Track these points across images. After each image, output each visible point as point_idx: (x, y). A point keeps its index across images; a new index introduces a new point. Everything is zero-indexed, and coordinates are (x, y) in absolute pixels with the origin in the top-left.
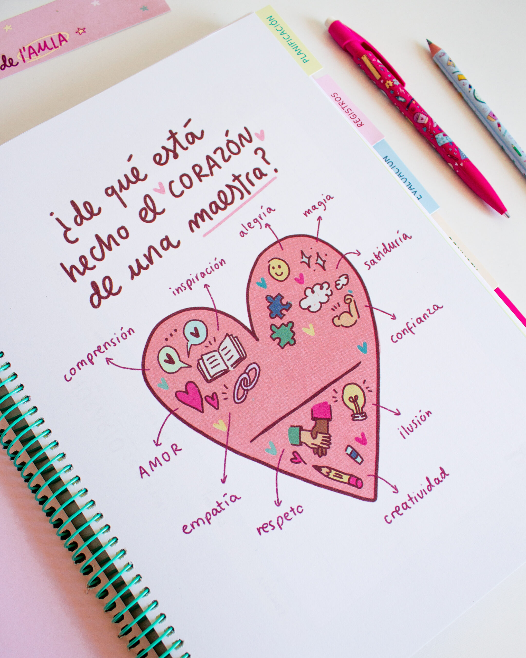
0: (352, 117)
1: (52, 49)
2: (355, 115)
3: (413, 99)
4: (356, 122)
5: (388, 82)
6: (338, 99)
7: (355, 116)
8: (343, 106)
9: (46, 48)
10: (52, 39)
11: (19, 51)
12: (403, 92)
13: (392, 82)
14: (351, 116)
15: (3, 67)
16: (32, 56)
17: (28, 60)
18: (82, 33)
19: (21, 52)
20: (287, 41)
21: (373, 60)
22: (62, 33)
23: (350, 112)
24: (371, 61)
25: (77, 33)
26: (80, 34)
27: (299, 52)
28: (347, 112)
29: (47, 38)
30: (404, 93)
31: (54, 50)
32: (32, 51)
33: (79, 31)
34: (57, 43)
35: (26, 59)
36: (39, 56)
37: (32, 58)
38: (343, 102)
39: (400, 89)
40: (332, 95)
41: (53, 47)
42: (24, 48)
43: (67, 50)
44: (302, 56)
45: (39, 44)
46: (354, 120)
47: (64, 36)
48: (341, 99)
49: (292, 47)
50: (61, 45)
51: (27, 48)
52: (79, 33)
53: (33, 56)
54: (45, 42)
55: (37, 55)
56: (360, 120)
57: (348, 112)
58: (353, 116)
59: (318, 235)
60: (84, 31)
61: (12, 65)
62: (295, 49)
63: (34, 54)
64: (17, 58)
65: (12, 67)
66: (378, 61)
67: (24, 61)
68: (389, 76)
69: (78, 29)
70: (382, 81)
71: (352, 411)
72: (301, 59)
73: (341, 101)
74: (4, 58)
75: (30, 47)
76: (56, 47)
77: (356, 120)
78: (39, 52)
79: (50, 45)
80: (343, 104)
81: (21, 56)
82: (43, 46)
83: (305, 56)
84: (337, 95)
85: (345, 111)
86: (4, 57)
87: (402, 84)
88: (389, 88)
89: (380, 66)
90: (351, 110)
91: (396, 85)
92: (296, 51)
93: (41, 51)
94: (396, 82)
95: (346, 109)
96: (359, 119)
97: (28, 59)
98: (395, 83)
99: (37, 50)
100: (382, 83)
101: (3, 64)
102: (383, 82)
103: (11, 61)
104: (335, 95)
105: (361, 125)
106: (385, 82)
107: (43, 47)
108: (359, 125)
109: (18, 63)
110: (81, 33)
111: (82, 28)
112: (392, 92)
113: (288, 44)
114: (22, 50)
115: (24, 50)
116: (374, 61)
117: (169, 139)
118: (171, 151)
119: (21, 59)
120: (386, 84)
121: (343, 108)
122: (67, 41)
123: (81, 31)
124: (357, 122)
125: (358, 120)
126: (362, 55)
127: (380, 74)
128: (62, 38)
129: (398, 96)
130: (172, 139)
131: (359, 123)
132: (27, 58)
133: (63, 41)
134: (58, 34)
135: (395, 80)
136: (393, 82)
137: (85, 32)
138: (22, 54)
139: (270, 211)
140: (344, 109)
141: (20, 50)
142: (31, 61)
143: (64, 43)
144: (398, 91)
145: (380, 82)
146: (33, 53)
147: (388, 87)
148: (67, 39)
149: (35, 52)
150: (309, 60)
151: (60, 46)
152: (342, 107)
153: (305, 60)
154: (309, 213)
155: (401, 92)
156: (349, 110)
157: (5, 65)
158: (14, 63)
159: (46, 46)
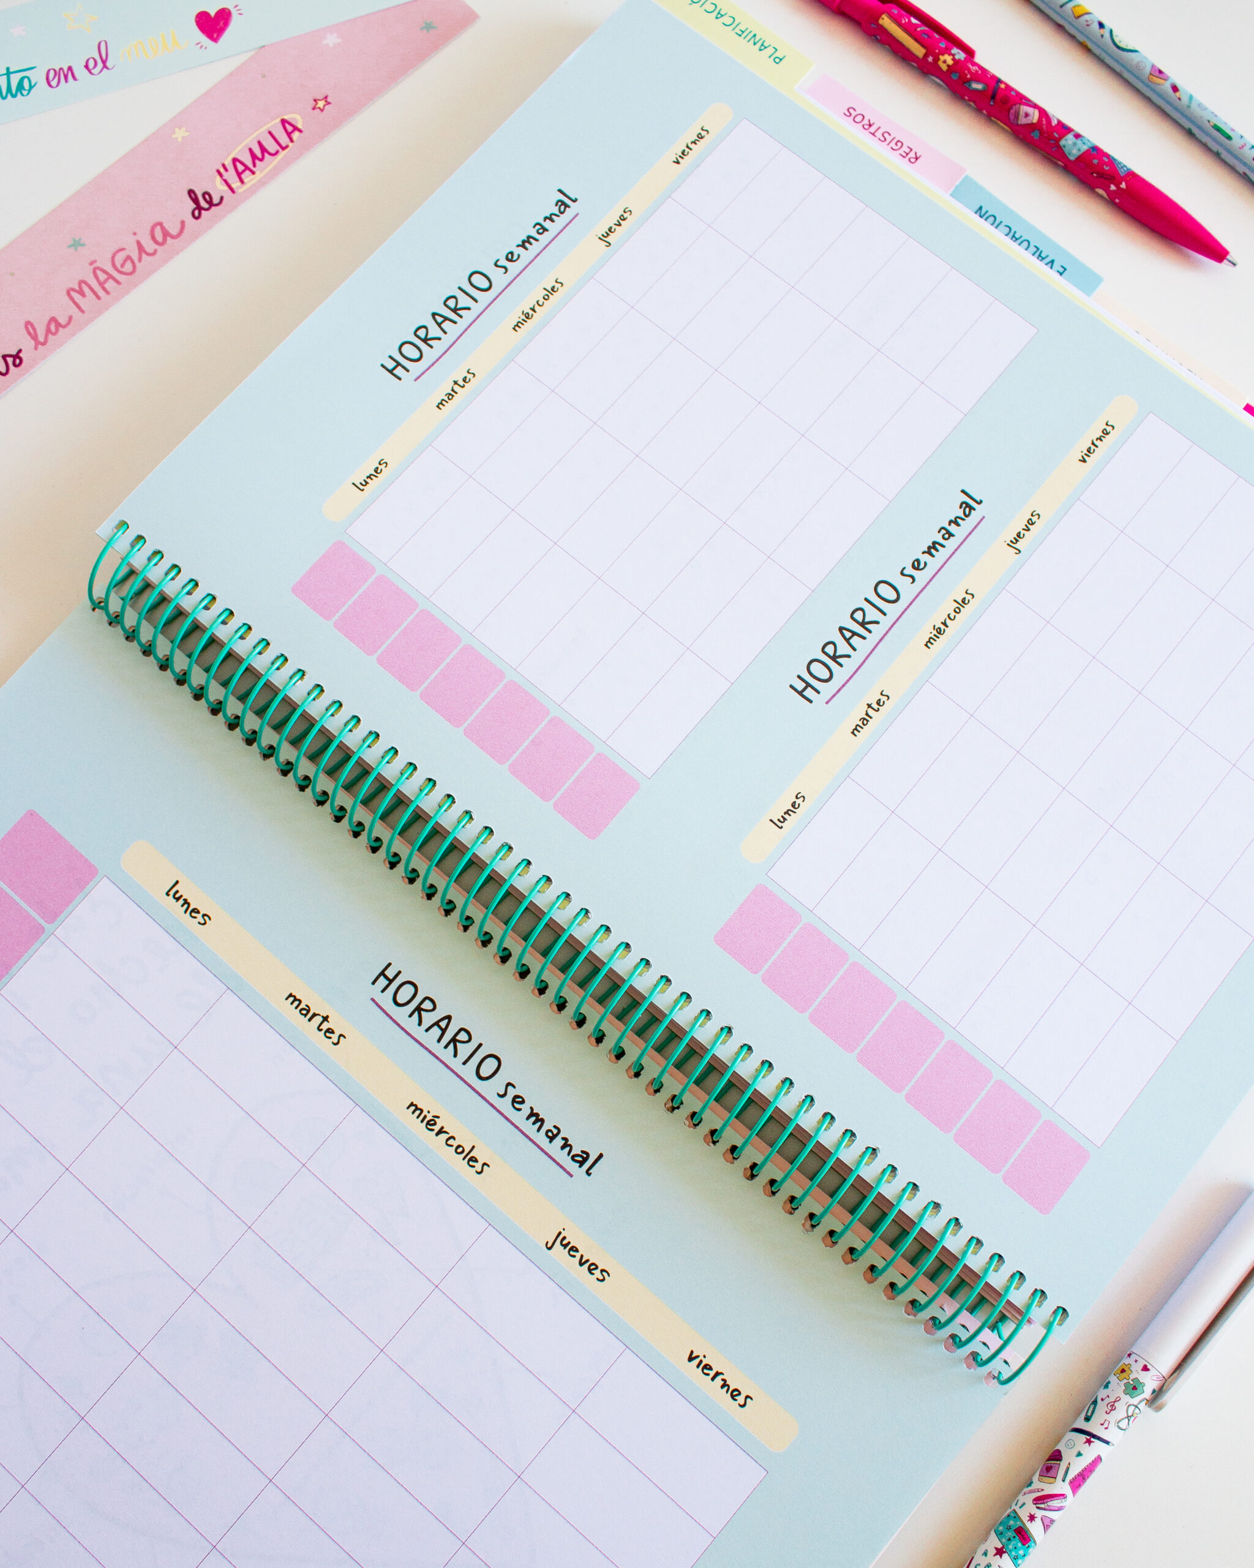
0: (895, 147)
1: (277, 152)
2: (898, 141)
3: (999, 81)
4: (904, 155)
5: (942, 58)
6: (859, 119)
7: (899, 144)
8: (872, 129)
9: (266, 155)
10: (270, 133)
11: (217, 174)
12: (977, 71)
13: (951, 57)
14: (893, 144)
15: (197, 213)
16: (243, 176)
17: (238, 188)
18: (324, 106)
19: (221, 175)
20: (733, 30)
21: (903, 22)
22: (286, 117)
23: (889, 138)
24: (900, 25)
25: (314, 108)
26: (322, 110)
27: (762, 45)
28: (883, 139)
29: (261, 134)
30: (980, 72)
31: (282, 154)
32: (240, 168)
33: (317, 104)
34: (284, 139)
35: (234, 186)
36: (257, 173)
37: (245, 180)
38: (869, 121)
39: (970, 66)
40: (845, 114)
41: (278, 148)
42: (224, 166)
43: (307, 148)
44: (770, 51)
45: (251, 150)
46: (901, 151)
47: (293, 122)
48: (864, 117)
49: (744, 38)
50: (292, 141)
51: (228, 162)
52: (319, 108)
53: (246, 176)
54: (260, 143)
55: (253, 173)
56: (911, 150)
57: (885, 139)
58: (896, 144)
60: (326, 101)
61: (211, 204)
62: (752, 41)
63: (247, 172)
64: (218, 189)
65: (213, 208)
66: (914, 21)
67: (233, 191)
68: (943, 45)
69: (315, 100)
70: (930, 59)
72: (770, 57)
73: (866, 122)
74: (193, 195)
75: (235, 161)
76: (283, 148)
77: (905, 152)
78: (254, 165)
79: (271, 147)
80: (870, 125)
81: (223, 182)
82: (258, 152)
83: (774, 50)
84: (855, 110)
85: (879, 139)
86: (191, 193)
87: (970, 53)
88: (947, 71)
89: (919, 29)
90: (890, 134)
91: (960, 60)
92: (755, 44)
93: (257, 162)
94: (958, 53)
95: (879, 134)
96: (909, 147)
97: (239, 184)
98: (957, 57)
99: (250, 164)
100: (931, 63)
101: (195, 206)
102: (933, 60)
103: (207, 197)
104: (851, 110)
105: (917, 159)
106: (936, 59)
107: (260, 154)
108: (913, 160)
109: (222, 198)
110: (322, 107)
111: (321, 96)
112: (955, 77)
113: (736, 33)
114: (222, 170)
115: (226, 170)
116: (906, 22)
119: (226, 188)
120: (940, 63)
121: (873, 134)
122: (300, 131)
123: (321, 104)
124: (907, 154)
125: (908, 150)
126: (879, 17)
127: (923, 46)
128: (289, 128)
129: (969, 81)
131: (912, 155)
132: (236, 184)
133: (292, 132)
134: (279, 120)
135: (955, 51)
136: (953, 55)
137: (329, 103)
138: (224, 178)
140: (876, 134)
141: (218, 172)
142: (245, 187)
143: (296, 136)
144: (966, 72)
145: (927, 60)
146: (244, 171)
147: (944, 67)
148: (300, 126)
149: (247, 168)
150: (784, 57)
151: (291, 144)
152: (870, 132)
153: (778, 58)
155: (973, 71)
156: (886, 135)
157: (199, 208)
158: (216, 200)
159: (263, 150)
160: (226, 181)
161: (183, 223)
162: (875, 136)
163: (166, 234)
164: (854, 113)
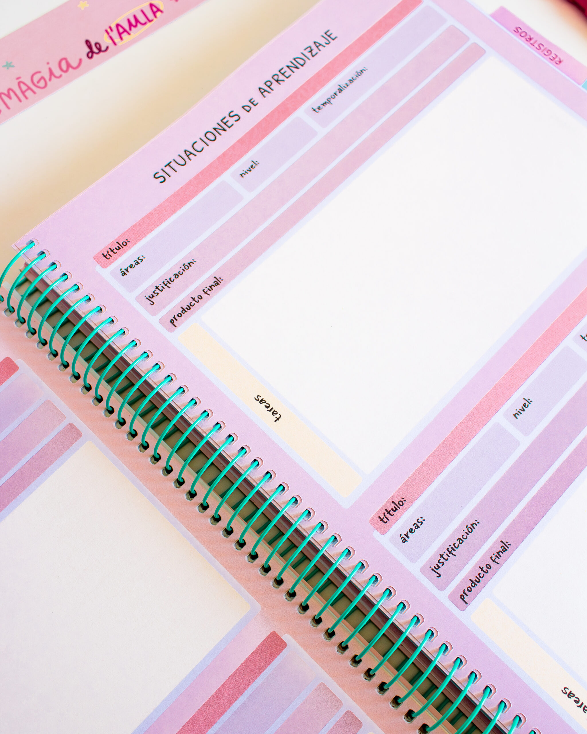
0: (546, 54)
1: (145, 24)
2: (548, 50)
4: (552, 59)
6: (523, 34)
7: (549, 52)
8: (532, 42)
14: (545, 52)
15: (90, 55)
19: (108, 33)
22: (154, 2)
23: (542, 48)
31: (149, 24)
32: (121, 30)
34: (150, 16)
38: (530, 36)
40: (514, 31)
42: (110, 28)
43: (165, 22)
45: (129, 20)
46: (550, 57)
48: (526, 33)
50: (155, 17)
53: (124, 36)
54: (135, 17)
56: (556, 56)
57: (540, 49)
61: (100, 50)
63: (125, 34)
64: (105, 41)
65: (101, 54)
67: (115, 44)
73: (528, 37)
74: (89, 44)
75: (118, 25)
76: (150, 21)
77: (552, 57)
79: (142, 19)
80: (531, 39)
82: (133, 22)
84: (520, 29)
85: (537, 48)
86: (87, 42)
90: (543, 46)
95: (536, 45)
96: (555, 54)
101: (89, 50)
103: (98, 46)
104: (518, 29)
105: (560, 62)
108: (558, 62)
109: (107, 48)
114: (109, 30)
115: (111, 30)
119: (110, 41)
122: (162, 12)
124: (554, 59)
125: (554, 56)
128: (155, 9)
131: (557, 59)
132: (117, 40)
133: (157, 12)
141: (106, 31)
143: (158, 14)
146: (123, 33)
148: (161, 8)
149: (125, 31)
152: (531, 44)
156: (541, 46)
157: (92, 52)
158: (103, 48)
159: (137, 21)
160: (111, 38)
161: (81, 60)
162: (533, 46)
163: (69, 65)
164: (520, 31)
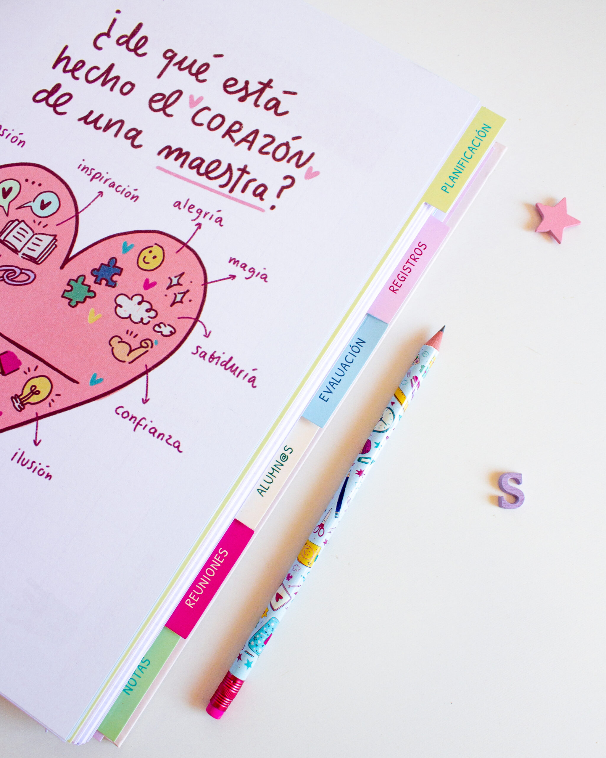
0: (400, 277)
2: (405, 278)
4: (395, 283)
6: (418, 252)
7: (403, 279)
8: (411, 261)
14: (402, 275)
20: (462, 159)
23: (406, 272)
27: (454, 178)
28: (405, 268)
38: (418, 259)
40: (421, 243)
44: (450, 183)
46: (397, 280)
48: (420, 255)
56: (400, 287)
57: (405, 270)
58: (402, 277)
59: (211, 282)
71: (21, 393)
72: (445, 183)
73: (417, 256)
77: (397, 283)
80: (414, 259)
83: (451, 186)
84: (425, 249)
85: (405, 266)
90: (410, 272)
92: (454, 173)
95: (408, 265)
96: (401, 285)
104: (424, 247)
105: (393, 291)
108: (392, 288)
113: (459, 161)
117: (260, 83)
118: (247, 91)
121: (408, 262)
124: (396, 285)
125: (399, 285)
130: (262, 86)
131: (396, 288)
139: (218, 221)
150: (447, 193)
152: (409, 259)
153: (446, 189)
154: (234, 263)
156: (408, 270)
162: (406, 263)
164: (422, 248)
